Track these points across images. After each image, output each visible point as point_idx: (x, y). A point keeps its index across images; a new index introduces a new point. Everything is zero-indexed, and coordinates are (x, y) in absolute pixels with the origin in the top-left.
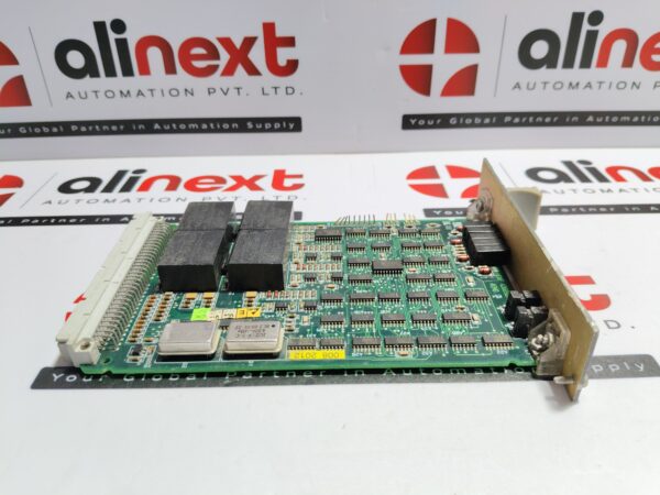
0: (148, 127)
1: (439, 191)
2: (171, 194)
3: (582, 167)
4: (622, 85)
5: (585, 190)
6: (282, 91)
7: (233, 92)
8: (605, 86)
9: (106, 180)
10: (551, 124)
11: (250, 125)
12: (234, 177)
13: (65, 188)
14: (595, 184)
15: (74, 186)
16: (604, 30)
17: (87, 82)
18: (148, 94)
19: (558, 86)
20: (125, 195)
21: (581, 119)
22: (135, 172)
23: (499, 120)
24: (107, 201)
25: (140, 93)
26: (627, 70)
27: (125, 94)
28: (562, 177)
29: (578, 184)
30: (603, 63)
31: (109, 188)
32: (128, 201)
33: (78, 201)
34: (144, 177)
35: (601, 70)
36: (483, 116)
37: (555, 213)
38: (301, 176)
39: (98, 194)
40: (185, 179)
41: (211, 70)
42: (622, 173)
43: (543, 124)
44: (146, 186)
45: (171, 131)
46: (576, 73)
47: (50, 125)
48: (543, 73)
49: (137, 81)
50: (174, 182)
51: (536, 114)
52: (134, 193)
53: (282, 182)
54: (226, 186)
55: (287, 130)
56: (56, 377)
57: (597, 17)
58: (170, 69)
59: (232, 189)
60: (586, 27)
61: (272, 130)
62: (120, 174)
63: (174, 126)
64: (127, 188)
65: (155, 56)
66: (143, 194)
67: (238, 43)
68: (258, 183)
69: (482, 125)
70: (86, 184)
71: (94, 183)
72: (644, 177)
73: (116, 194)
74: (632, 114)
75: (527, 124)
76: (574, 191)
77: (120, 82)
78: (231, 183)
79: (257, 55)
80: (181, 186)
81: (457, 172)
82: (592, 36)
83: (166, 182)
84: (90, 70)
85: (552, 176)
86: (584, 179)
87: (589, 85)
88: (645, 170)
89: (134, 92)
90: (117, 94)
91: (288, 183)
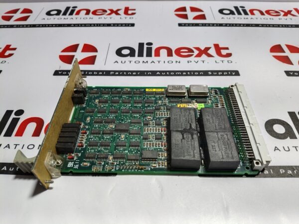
1: (185, 17)
2: (87, 16)
3: (240, 9)
5: (238, 18)
9: (63, 11)
12: (110, 10)
13: (48, 13)
14: (243, 15)
15: (52, 13)
20: (71, 16)
22: (73, 7)
24: (65, 19)
28: (232, 13)
29: (237, 15)
31: (65, 14)
32: (72, 18)
33: (54, 19)
34: (77, 10)
37: (224, 26)
38: (135, 10)
39: (61, 16)
40: (92, 10)
42: (254, 12)
44: (78, 13)
50: (88, 12)
52: (74, 16)
53: (128, 12)
54: (107, 13)
59: (109, 14)
62: (68, 8)
64: (71, 14)
66: (77, 16)
68: (119, 12)
70: (56, 12)
71: (59, 12)
72: (262, 13)
73: (67, 16)
76: (234, 18)
80: (91, 13)
81: (193, 9)
83: (85, 12)
85: (228, 12)
86: (239, 13)
91: (130, 12)
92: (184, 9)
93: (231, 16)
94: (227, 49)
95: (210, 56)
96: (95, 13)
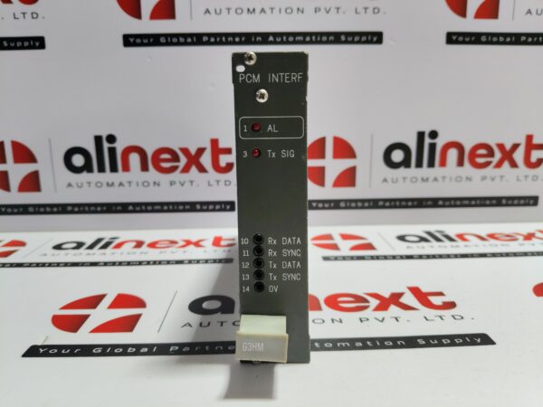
0: (124, 208)
1: (335, 247)
4: (459, 179)
6: (222, 183)
7: (187, 184)
8: (447, 180)
10: (413, 207)
11: (198, 207)
13: (58, 247)
14: (447, 243)
16: (440, 142)
17: (85, 176)
18: (126, 185)
19: (414, 180)
21: (434, 203)
23: (375, 204)
25: (121, 184)
26: (460, 169)
27: (110, 185)
28: (422, 239)
30: (443, 164)
31: (91, 247)
35: (443, 169)
36: (363, 201)
41: (173, 169)
42: (466, 237)
43: (407, 207)
44: (119, 246)
45: (141, 211)
46: (425, 171)
47: (52, 206)
48: (402, 171)
49: (120, 176)
51: (401, 200)
54: (178, 245)
55: (225, 210)
56: (41, 350)
57: (434, 134)
58: (144, 168)
60: (427, 141)
61: (214, 210)
63: (143, 208)
64: (105, 246)
65: (134, 159)
67: (193, 151)
69: (363, 208)
72: (482, 238)
74: (470, 199)
75: (395, 207)
77: (108, 176)
78: (182, 243)
79: (206, 160)
81: (345, 237)
82: (433, 147)
84: (87, 167)
87: (436, 179)
88: (484, 235)
89: (117, 184)
90: (105, 185)
92: (329, 237)
93: (423, 244)
94: (441, 294)
95: (406, 307)
96: (152, 245)
